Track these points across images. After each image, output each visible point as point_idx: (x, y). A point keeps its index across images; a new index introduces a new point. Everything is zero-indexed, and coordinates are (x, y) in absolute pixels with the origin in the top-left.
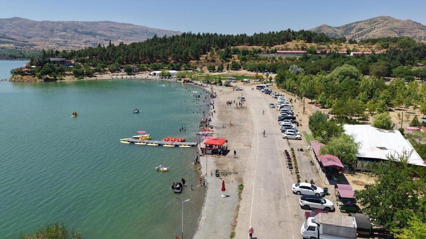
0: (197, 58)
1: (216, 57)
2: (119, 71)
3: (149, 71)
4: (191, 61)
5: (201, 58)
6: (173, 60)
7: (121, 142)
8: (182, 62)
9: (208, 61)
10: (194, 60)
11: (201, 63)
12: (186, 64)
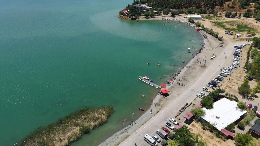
0: (221, 5)
1: (236, 4)
2: (168, 13)
3: (185, 13)
4: (216, 7)
5: (224, 5)
6: (204, 5)
7: (139, 78)
8: (210, 7)
9: (229, 7)
10: (218, 6)
11: (223, 8)
12: (212, 9)
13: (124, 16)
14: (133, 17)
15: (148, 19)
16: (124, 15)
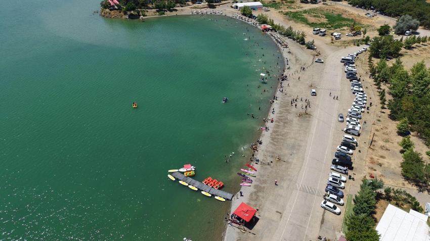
7: (170, 176)
13: (112, 12)
14: (132, 12)
15: (164, 14)
16: (111, 10)
